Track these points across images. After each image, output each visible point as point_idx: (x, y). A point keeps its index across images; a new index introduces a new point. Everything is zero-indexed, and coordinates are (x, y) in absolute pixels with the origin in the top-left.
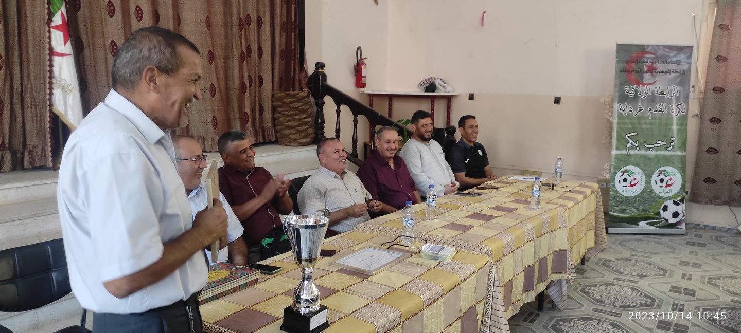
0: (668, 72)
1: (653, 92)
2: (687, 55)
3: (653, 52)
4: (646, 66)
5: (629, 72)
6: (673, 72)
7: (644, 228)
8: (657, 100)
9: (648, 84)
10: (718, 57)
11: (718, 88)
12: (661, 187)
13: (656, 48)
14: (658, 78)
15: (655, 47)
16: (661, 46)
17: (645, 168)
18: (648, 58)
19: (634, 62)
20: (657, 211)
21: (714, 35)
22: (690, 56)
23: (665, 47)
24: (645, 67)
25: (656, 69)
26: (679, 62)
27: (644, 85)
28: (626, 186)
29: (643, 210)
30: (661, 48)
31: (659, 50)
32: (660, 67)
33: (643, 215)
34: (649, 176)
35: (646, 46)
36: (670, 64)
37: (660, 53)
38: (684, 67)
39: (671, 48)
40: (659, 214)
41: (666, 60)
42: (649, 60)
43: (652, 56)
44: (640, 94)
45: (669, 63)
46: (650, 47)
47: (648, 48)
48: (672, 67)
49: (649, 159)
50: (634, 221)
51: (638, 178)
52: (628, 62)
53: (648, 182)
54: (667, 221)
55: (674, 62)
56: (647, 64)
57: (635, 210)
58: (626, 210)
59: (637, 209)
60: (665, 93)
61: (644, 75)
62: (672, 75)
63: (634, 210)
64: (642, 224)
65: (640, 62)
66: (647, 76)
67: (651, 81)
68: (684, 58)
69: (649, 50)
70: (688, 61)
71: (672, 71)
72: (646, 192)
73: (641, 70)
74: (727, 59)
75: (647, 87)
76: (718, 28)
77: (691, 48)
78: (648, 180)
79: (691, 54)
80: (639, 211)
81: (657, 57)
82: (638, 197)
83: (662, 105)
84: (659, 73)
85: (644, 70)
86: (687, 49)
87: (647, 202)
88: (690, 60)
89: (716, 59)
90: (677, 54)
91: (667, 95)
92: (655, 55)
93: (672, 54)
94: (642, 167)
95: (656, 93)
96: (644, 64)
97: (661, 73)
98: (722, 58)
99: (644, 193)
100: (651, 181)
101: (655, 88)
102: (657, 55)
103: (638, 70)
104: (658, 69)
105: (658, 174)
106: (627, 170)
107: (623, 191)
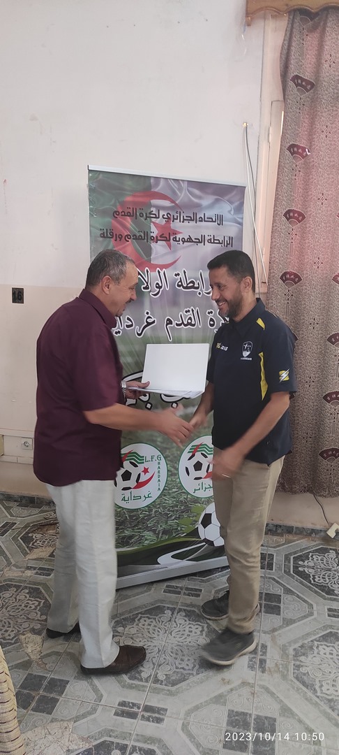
0: (200, 241)
1: (173, 285)
2: (236, 204)
3: (168, 193)
4: (156, 225)
5: (120, 237)
6: (210, 241)
7: (170, 568)
8: (182, 300)
9: (162, 267)
10: (289, 212)
11: (291, 274)
12: (196, 479)
13: (175, 185)
14: (180, 253)
15: (172, 182)
16: (183, 181)
17: (165, 446)
18: (159, 208)
19: (129, 215)
20: (192, 528)
21: (280, 167)
22: (240, 209)
23: (192, 183)
24: (153, 228)
25: (175, 233)
26: (220, 220)
27: (153, 267)
28: (130, 488)
29: (165, 532)
30: (185, 185)
31: (181, 193)
32: (185, 229)
33: (166, 540)
34: (173, 461)
35: (152, 181)
36: (203, 223)
37: (183, 196)
38: (230, 230)
39: (203, 186)
40: (195, 533)
41: (195, 214)
42: (162, 213)
43: (166, 203)
44: (146, 288)
45: (201, 220)
46: (162, 183)
47: (157, 185)
48: (208, 229)
50: (149, 556)
51: (153, 468)
52: (115, 214)
53: (173, 473)
54: (211, 543)
55: (210, 220)
56: (157, 221)
57: (151, 533)
58: (131, 537)
59: (154, 531)
60: (196, 285)
61: (153, 245)
62: (209, 247)
63: (148, 534)
64: (166, 560)
65: (141, 215)
66: (158, 248)
67: (168, 260)
68: (229, 212)
69: (161, 188)
70: (237, 217)
71: (207, 238)
72: (169, 494)
73: (146, 234)
74: (304, 217)
75: (159, 272)
76: (288, 153)
77: (241, 190)
78: (173, 469)
79: (242, 204)
80: (159, 534)
81: (177, 207)
82: (155, 507)
83: (191, 312)
84: (183, 242)
85: (152, 234)
86: (234, 192)
87: (171, 513)
88: (240, 216)
89: (285, 215)
90: (217, 201)
91: (201, 290)
92: (173, 202)
93: (207, 201)
94: (158, 443)
95: (178, 286)
96: (151, 221)
97: (188, 241)
98: (296, 215)
99: (165, 495)
100: (177, 469)
101: (176, 275)
102: (177, 202)
103: (138, 234)
104: (180, 233)
105: (191, 454)
106: (130, 453)
107: (124, 499)
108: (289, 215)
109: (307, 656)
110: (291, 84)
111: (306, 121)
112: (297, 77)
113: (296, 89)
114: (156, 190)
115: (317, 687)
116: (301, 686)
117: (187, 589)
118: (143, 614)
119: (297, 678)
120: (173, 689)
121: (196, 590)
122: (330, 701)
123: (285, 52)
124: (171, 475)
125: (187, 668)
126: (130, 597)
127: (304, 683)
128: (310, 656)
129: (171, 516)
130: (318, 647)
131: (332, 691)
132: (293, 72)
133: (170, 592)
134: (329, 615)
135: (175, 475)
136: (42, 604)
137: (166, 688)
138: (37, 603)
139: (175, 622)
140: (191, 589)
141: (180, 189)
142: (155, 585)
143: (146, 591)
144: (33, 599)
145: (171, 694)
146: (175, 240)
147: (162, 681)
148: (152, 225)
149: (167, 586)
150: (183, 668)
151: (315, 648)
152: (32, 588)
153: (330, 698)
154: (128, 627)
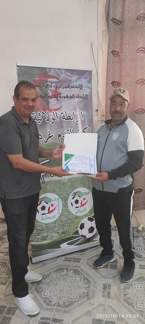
0: (72, 97)
1: (60, 118)
2: (88, 79)
3: (56, 75)
6: (77, 97)
7: (66, 249)
8: (65, 125)
9: (55, 110)
10: (113, 82)
12: (76, 208)
13: (59, 72)
14: (63, 103)
15: (57, 70)
16: (62, 69)
17: (61, 193)
18: (52, 83)
20: (75, 230)
21: (108, 61)
22: (90, 81)
23: (67, 70)
24: (50, 92)
25: (60, 94)
26: (81, 87)
27: (50, 110)
28: (45, 214)
29: (63, 233)
30: (63, 71)
31: (62, 74)
32: (64, 92)
33: (64, 237)
34: (65, 200)
35: (48, 69)
36: (73, 89)
37: (63, 77)
38: (86, 92)
39: (72, 71)
40: (77, 232)
41: (69, 85)
42: (53, 85)
43: (55, 80)
44: (48, 120)
45: (72, 87)
46: (52, 70)
47: (50, 71)
48: (75, 91)
49: (64, 183)
50: (56, 245)
51: (55, 203)
53: (65, 206)
54: (85, 237)
55: (76, 87)
56: (51, 88)
57: (56, 234)
58: (47, 236)
59: (58, 233)
60: (71, 118)
61: (50, 100)
62: (76, 100)
63: (55, 235)
64: (64, 246)
65: (43, 86)
66: (53, 101)
67: (57, 106)
68: (85, 83)
69: (52, 73)
71: (75, 95)
72: (64, 215)
73: (46, 95)
74: (120, 84)
75: (53, 113)
76: (111, 54)
77: (90, 72)
78: (65, 204)
79: (91, 79)
80: (60, 234)
81: (60, 82)
82: (58, 222)
83: (70, 130)
84: (64, 98)
85: (49, 95)
86: (87, 74)
87: (65, 224)
88: (90, 85)
89: (112, 84)
90: (79, 78)
91: (74, 120)
92: (58, 79)
93: (74, 78)
94: (57, 192)
95: (63, 118)
96: (48, 89)
97: (66, 98)
98: (116, 83)
99: (62, 216)
100: (67, 204)
101: (61, 114)
102: (60, 79)
103: (42, 95)
104: (62, 94)
105: (73, 196)
106: (44, 197)
107: (43, 219)
108: (113, 83)
109: (130, 289)
110: (111, 22)
111: (119, 39)
112: (113, 19)
113: (113, 24)
114: (50, 74)
115: (134, 305)
116: (127, 304)
117: (74, 259)
118: (54, 272)
119: (125, 300)
120: (67, 309)
121: (78, 259)
122: (141, 311)
123: (107, 7)
124: (65, 207)
125: (73, 298)
126: (47, 264)
127: (128, 303)
128: (131, 289)
129: (65, 225)
130: (134, 284)
131: (141, 306)
132: (111, 17)
133: (66, 261)
134: (140, 268)
135: (66, 206)
136: (7, 270)
137: (63, 309)
138: (4, 269)
139: (68, 275)
140: (76, 259)
141: (61, 73)
142: (59, 258)
143: (55, 261)
144: (3, 268)
145: (65, 312)
146: (60, 97)
147: (61, 306)
148: (49, 91)
149: (65, 258)
150: (72, 299)
151: (133, 285)
152: (3, 262)
153: (141, 310)
154: (47, 279)
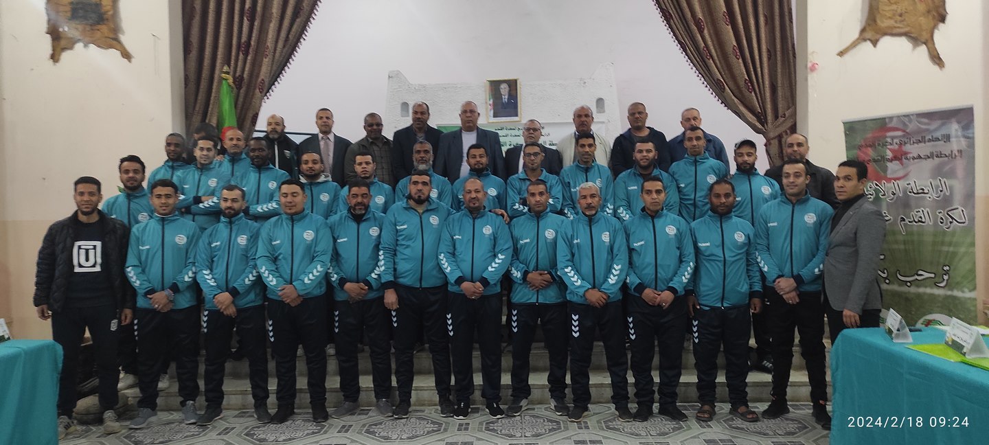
0: (929, 157)
1: (905, 192)
3: (901, 126)
4: (890, 150)
6: (937, 156)
8: (913, 203)
9: (896, 179)
13: (905, 119)
14: (911, 168)
15: (903, 117)
16: (912, 115)
18: (893, 138)
19: (870, 146)
22: (968, 126)
23: (919, 115)
24: (888, 153)
25: (906, 153)
26: (947, 138)
27: (889, 180)
30: (914, 117)
31: (911, 123)
32: (913, 149)
35: (887, 120)
36: (931, 143)
37: (911, 127)
38: (957, 144)
39: (930, 116)
41: (923, 138)
42: (895, 141)
43: (899, 133)
44: (884, 195)
45: (930, 140)
46: (895, 120)
48: (935, 147)
52: (860, 147)
55: (937, 140)
56: (892, 147)
61: (889, 164)
62: (937, 160)
65: (879, 145)
66: (893, 168)
67: (901, 174)
68: (957, 130)
69: (893, 124)
71: (935, 154)
73: (883, 157)
75: (894, 183)
79: (971, 122)
81: (907, 135)
83: (922, 212)
84: (914, 160)
85: (887, 157)
90: (943, 124)
91: (931, 195)
92: (904, 131)
93: (934, 125)
95: (910, 192)
96: (887, 148)
97: (917, 159)
101: (908, 184)
102: (908, 131)
103: (876, 158)
104: (910, 153)
114: (890, 125)
141: (910, 121)
